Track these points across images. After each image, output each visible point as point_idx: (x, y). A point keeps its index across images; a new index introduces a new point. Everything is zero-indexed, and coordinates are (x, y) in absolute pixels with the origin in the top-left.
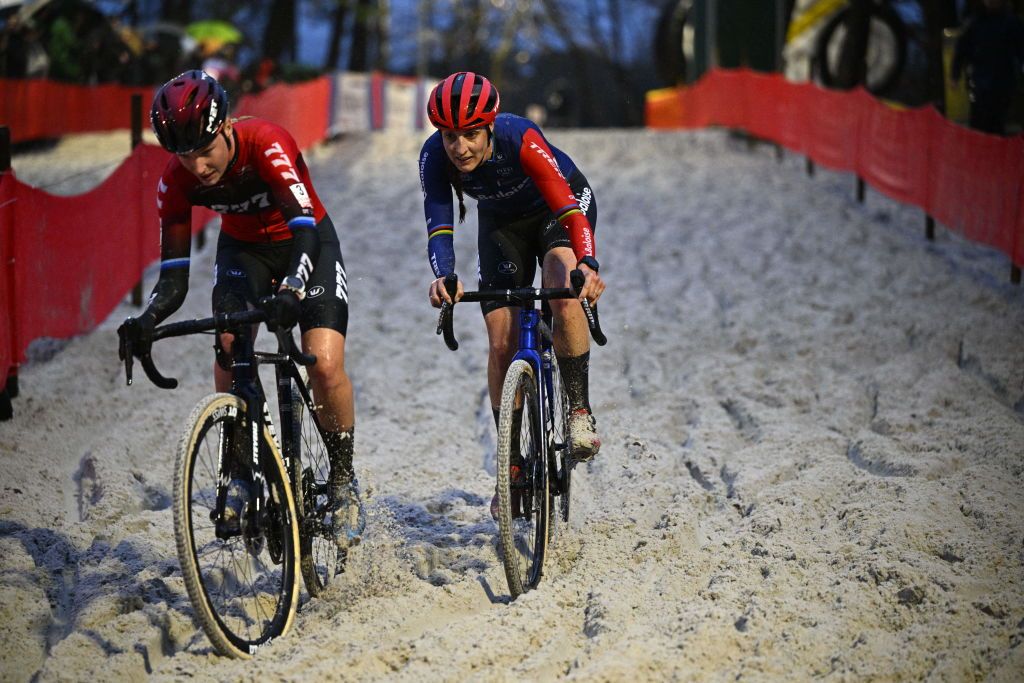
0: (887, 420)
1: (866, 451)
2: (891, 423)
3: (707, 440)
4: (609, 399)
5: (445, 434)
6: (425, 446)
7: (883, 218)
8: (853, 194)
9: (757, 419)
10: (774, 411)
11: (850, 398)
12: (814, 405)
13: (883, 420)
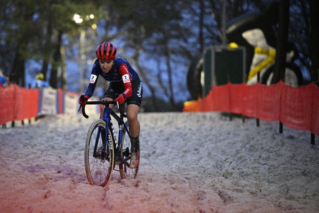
0: (293, 195)
1: (283, 206)
2: (294, 197)
3: (209, 203)
4: (164, 192)
5: (87, 202)
6: (78, 206)
7: (291, 137)
8: (278, 131)
9: (233, 197)
10: (241, 194)
11: (276, 190)
12: (259, 194)
13: (291, 195)
